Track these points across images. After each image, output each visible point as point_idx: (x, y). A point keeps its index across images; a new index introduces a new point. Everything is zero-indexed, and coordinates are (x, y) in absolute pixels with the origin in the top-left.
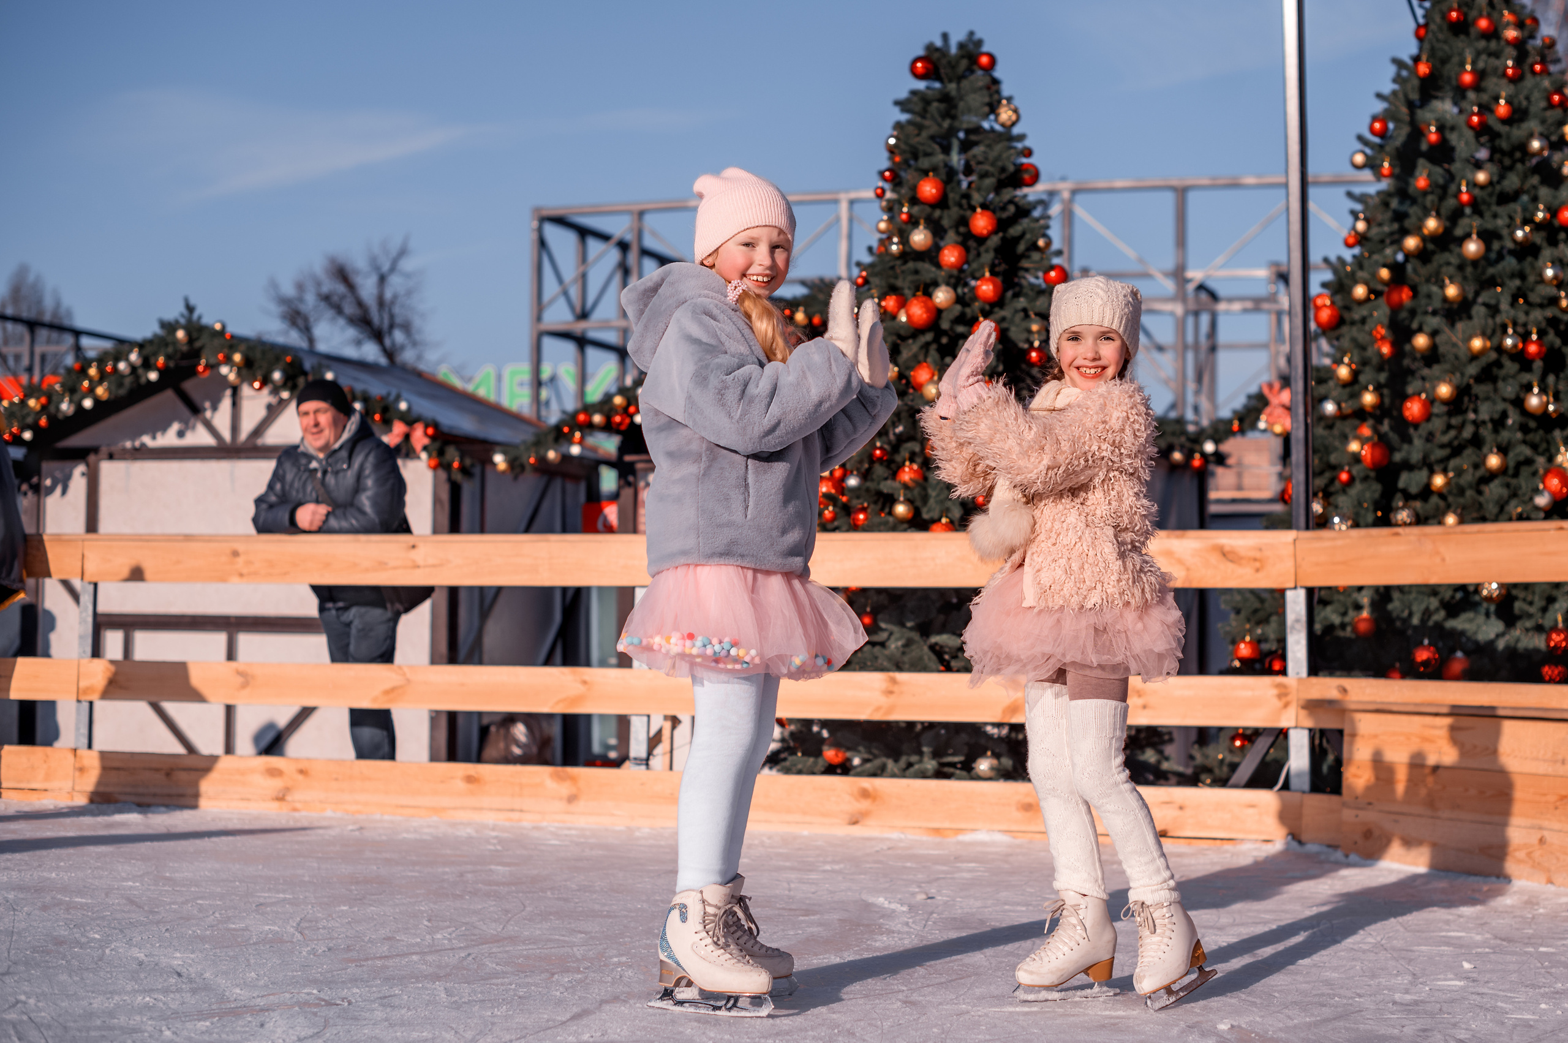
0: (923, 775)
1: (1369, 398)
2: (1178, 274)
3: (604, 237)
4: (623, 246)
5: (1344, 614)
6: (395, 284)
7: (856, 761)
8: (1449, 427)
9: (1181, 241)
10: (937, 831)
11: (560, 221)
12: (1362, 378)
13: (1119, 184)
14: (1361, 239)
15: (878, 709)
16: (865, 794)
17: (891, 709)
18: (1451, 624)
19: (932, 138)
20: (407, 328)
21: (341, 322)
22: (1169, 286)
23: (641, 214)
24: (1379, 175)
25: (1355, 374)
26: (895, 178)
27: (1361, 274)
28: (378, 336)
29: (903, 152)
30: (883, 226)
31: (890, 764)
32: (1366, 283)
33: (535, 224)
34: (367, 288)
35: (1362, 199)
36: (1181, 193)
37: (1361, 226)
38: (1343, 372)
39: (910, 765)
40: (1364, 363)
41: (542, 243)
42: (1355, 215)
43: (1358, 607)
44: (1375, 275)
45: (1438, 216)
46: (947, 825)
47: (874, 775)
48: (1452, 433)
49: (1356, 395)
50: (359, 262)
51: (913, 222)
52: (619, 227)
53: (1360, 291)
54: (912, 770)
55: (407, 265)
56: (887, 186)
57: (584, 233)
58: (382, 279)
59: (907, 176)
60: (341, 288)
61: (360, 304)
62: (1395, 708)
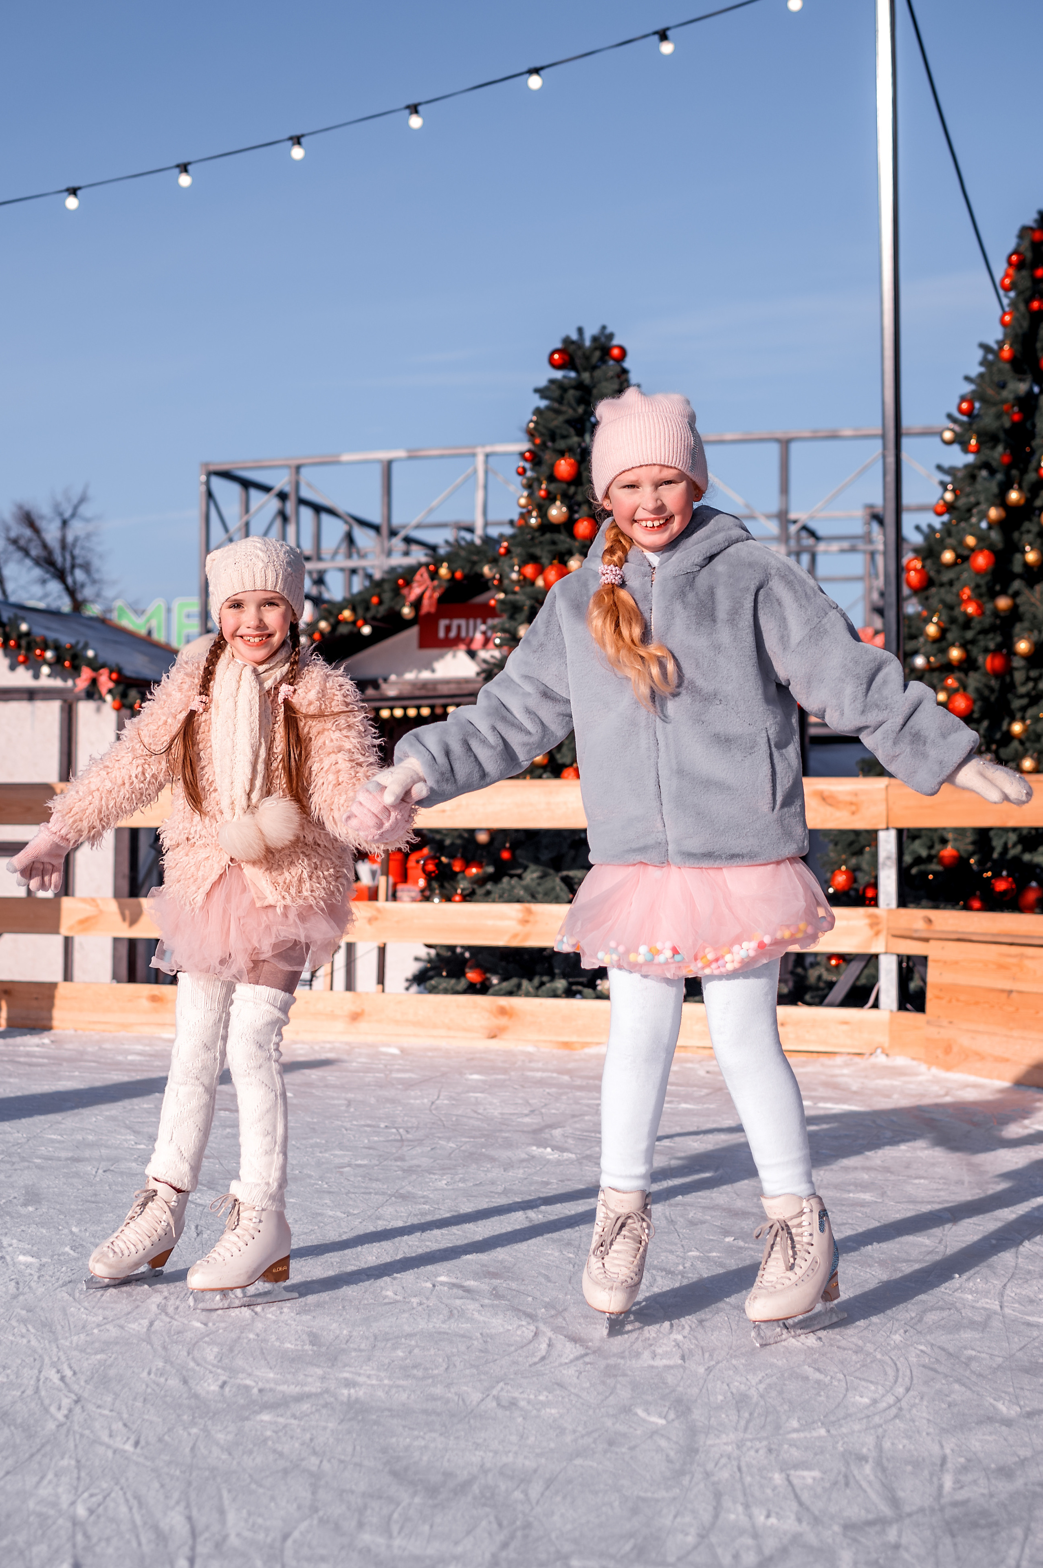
0: (555, 995)
1: (955, 654)
2: (783, 518)
3: (266, 489)
4: (283, 496)
5: (931, 847)
6: (77, 529)
7: (495, 981)
8: (1028, 679)
9: (785, 488)
10: (566, 1045)
11: (226, 475)
12: (950, 636)
13: (729, 436)
14: (950, 508)
15: (515, 936)
16: (503, 1011)
17: (527, 936)
18: (1027, 857)
19: (569, 422)
20: (86, 567)
21: (28, 562)
22: (773, 528)
23: (298, 468)
24: (966, 449)
25: (943, 631)
26: (535, 458)
27: (950, 541)
28: (60, 575)
29: (542, 435)
30: (523, 501)
31: (525, 983)
32: (954, 549)
33: (203, 478)
34: (52, 533)
35: (950, 471)
36: (785, 444)
37: (949, 496)
38: (932, 630)
39: (542, 984)
40: (953, 620)
41: (210, 495)
42: (944, 485)
43: (944, 841)
44: (961, 542)
45: (1020, 489)
46: (576, 1039)
47: (510, 993)
48: (1031, 685)
49: (944, 651)
50: (43, 508)
51: (551, 498)
52: (281, 481)
53: (948, 556)
54: (544, 988)
55: (85, 510)
56: (528, 465)
57: (246, 484)
58: (65, 523)
59: (547, 456)
60: (28, 532)
61: (45, 546)
62: (974, 938)
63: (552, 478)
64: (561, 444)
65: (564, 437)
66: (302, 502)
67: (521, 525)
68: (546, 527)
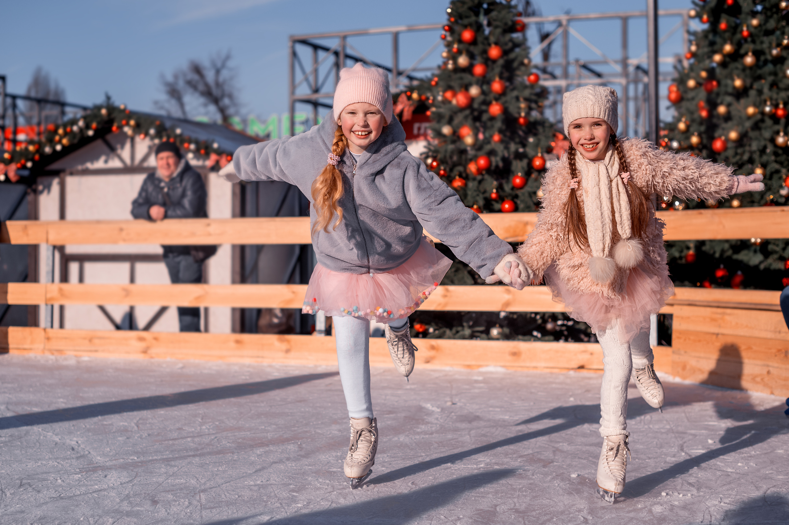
0: (464, 338)
1: (695, 140)
2: (624, 63)
3: (326, 49)
4: (336, 53)
5: (681, 251)
6: (225, 74)
7: (431, 330)
8: (736, 154)
9: (625, 44)
10: (469, 366)
11: (304, 42)
12: (692, 129)
13: (592, 16)
14: (694, 55)
15: (439, 305)
16: (433, 348)
17: (446, 304)
18: (736, 257)
19: (469, 8)
20: (230, 96)
21: (197, 94)
22: (618, 68)
23: (344, 38)
24: (702, 21)
25: (688, 127)
26: (451, 29)
27: (693, 74)
28: (216, 101)
29: (454, 16)
30: (445, 54)
31: (448, 332)
32: (694, 78)
33: (289, 44)
34: (210, 76)
35: (694, 34)
36: (625, 20)
37: (693, 48)
38: (682, 126)
39: (457, 332)
40: (693, 121)
41: (294, 54)
42: (690, 42)
43: (688, 248)
44: (699, 75)
45: (732, 43)
46: (473, 363)
47: (439, 338)
48: (738, 157)
49: (688, 138)
50: (205, 62)
51: (459, 52)
52: (334, 44)
53: (691, 83)
54: (458, 335)
55: (230, 64)
56: (448, 34)
57: (316, 48)
58: (218, 72)
59: (457, 28)
60: (196, 77)
61: (207, 85)
62: (698, 303)
63: (460, 41)
64: (466, 21)
65: (467, 17)
66: (348, 56)
67: (443, 68)
68: (458, 69)
